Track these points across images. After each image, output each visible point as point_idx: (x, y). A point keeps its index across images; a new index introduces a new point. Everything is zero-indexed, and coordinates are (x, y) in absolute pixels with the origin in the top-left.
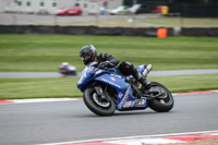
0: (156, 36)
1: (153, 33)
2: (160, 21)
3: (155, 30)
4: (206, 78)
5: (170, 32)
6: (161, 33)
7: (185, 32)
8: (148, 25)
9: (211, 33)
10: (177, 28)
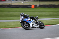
0: (31, 8)
1: (30, 7)
2: (32, 3)
3: (31, 6)
4: (48, 21)
5: (36, 6)
6: (33, 6)
7: (41, 6)
8: (28, 4)
9: (49, 6)
10: (38, 5)
